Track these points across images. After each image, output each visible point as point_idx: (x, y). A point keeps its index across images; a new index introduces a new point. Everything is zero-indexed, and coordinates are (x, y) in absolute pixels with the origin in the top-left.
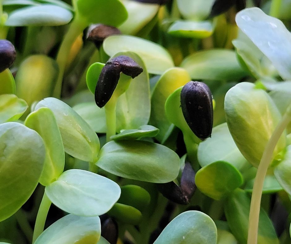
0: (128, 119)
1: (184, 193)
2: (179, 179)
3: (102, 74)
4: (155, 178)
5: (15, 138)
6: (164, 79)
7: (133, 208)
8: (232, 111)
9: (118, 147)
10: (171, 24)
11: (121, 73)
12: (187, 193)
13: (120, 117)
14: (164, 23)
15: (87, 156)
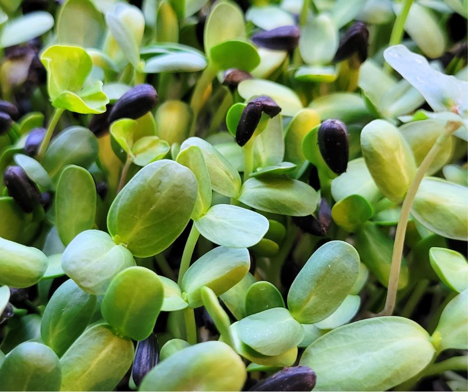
0: (264, 158)
1: (322, 225)
2: (316, 213)
3: (244, 114)
4: (295, 211)
5: (169, 174)
6: (297, 120)
7: (271, 241)
8: (368, 147)
9: (259, 183)
10: (295, 71)
11: (262, 112)
12: (325, 226)
13: (257, 156)
14: (289, 69)
15: (230, 192)
